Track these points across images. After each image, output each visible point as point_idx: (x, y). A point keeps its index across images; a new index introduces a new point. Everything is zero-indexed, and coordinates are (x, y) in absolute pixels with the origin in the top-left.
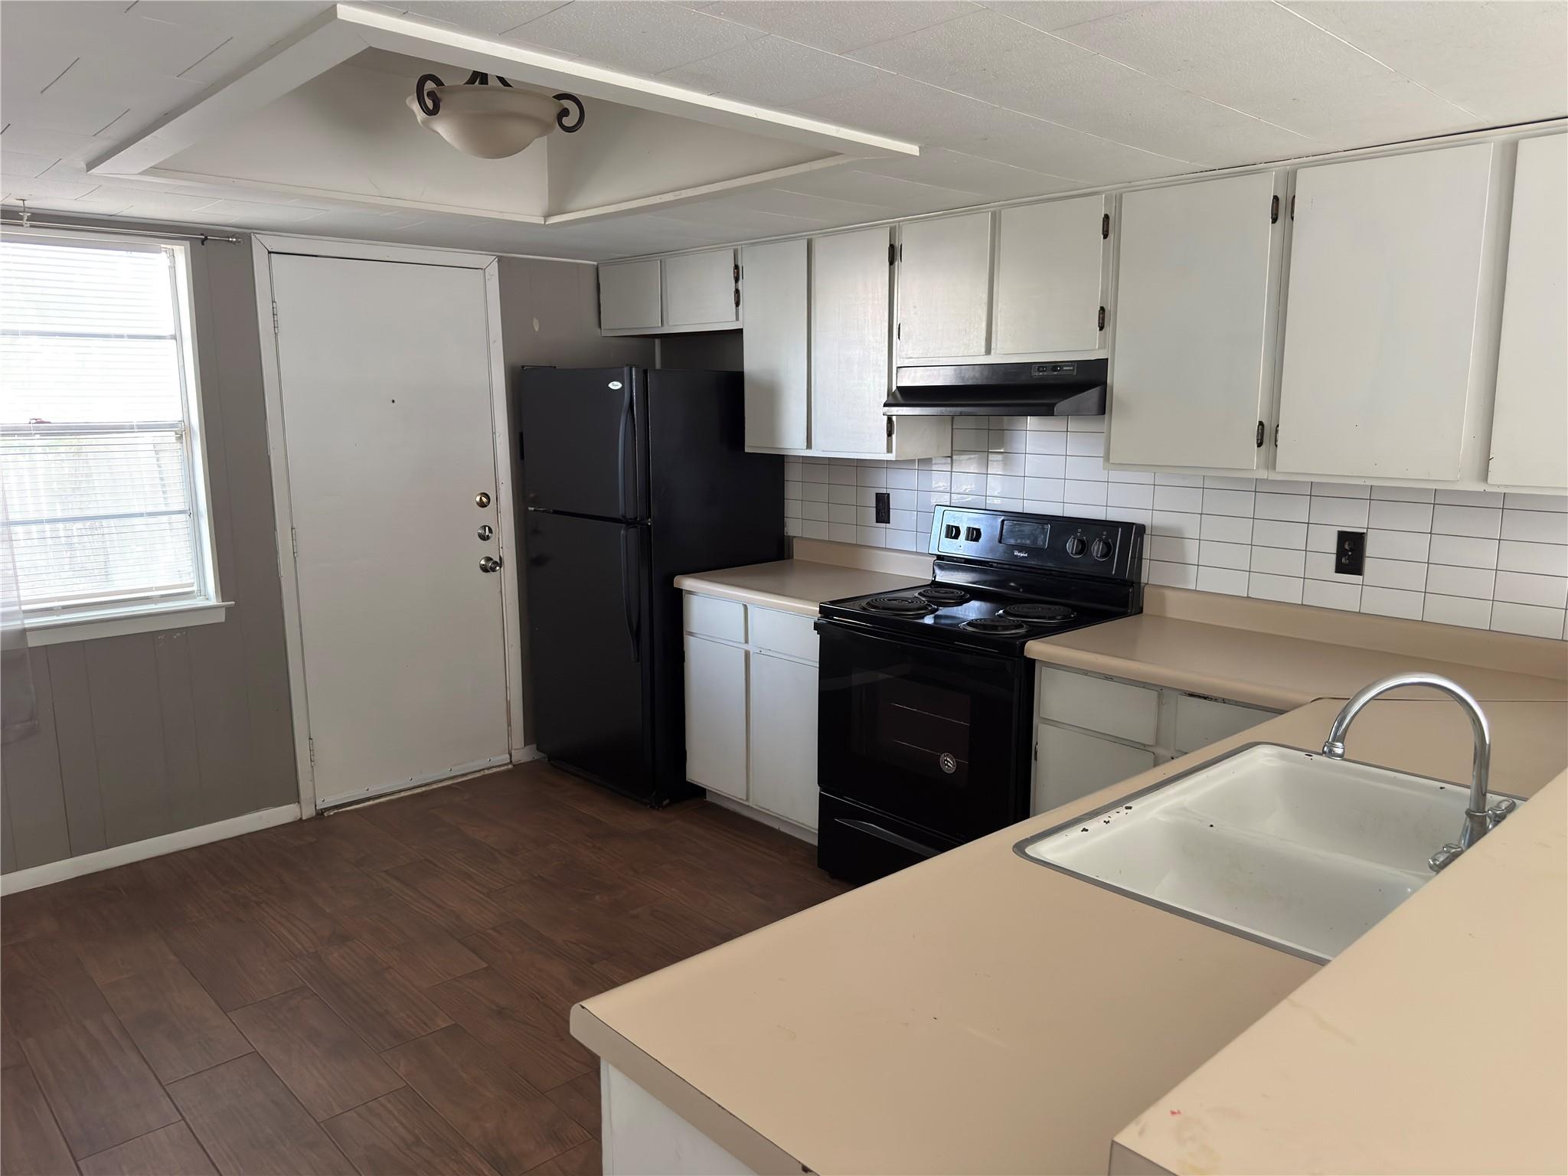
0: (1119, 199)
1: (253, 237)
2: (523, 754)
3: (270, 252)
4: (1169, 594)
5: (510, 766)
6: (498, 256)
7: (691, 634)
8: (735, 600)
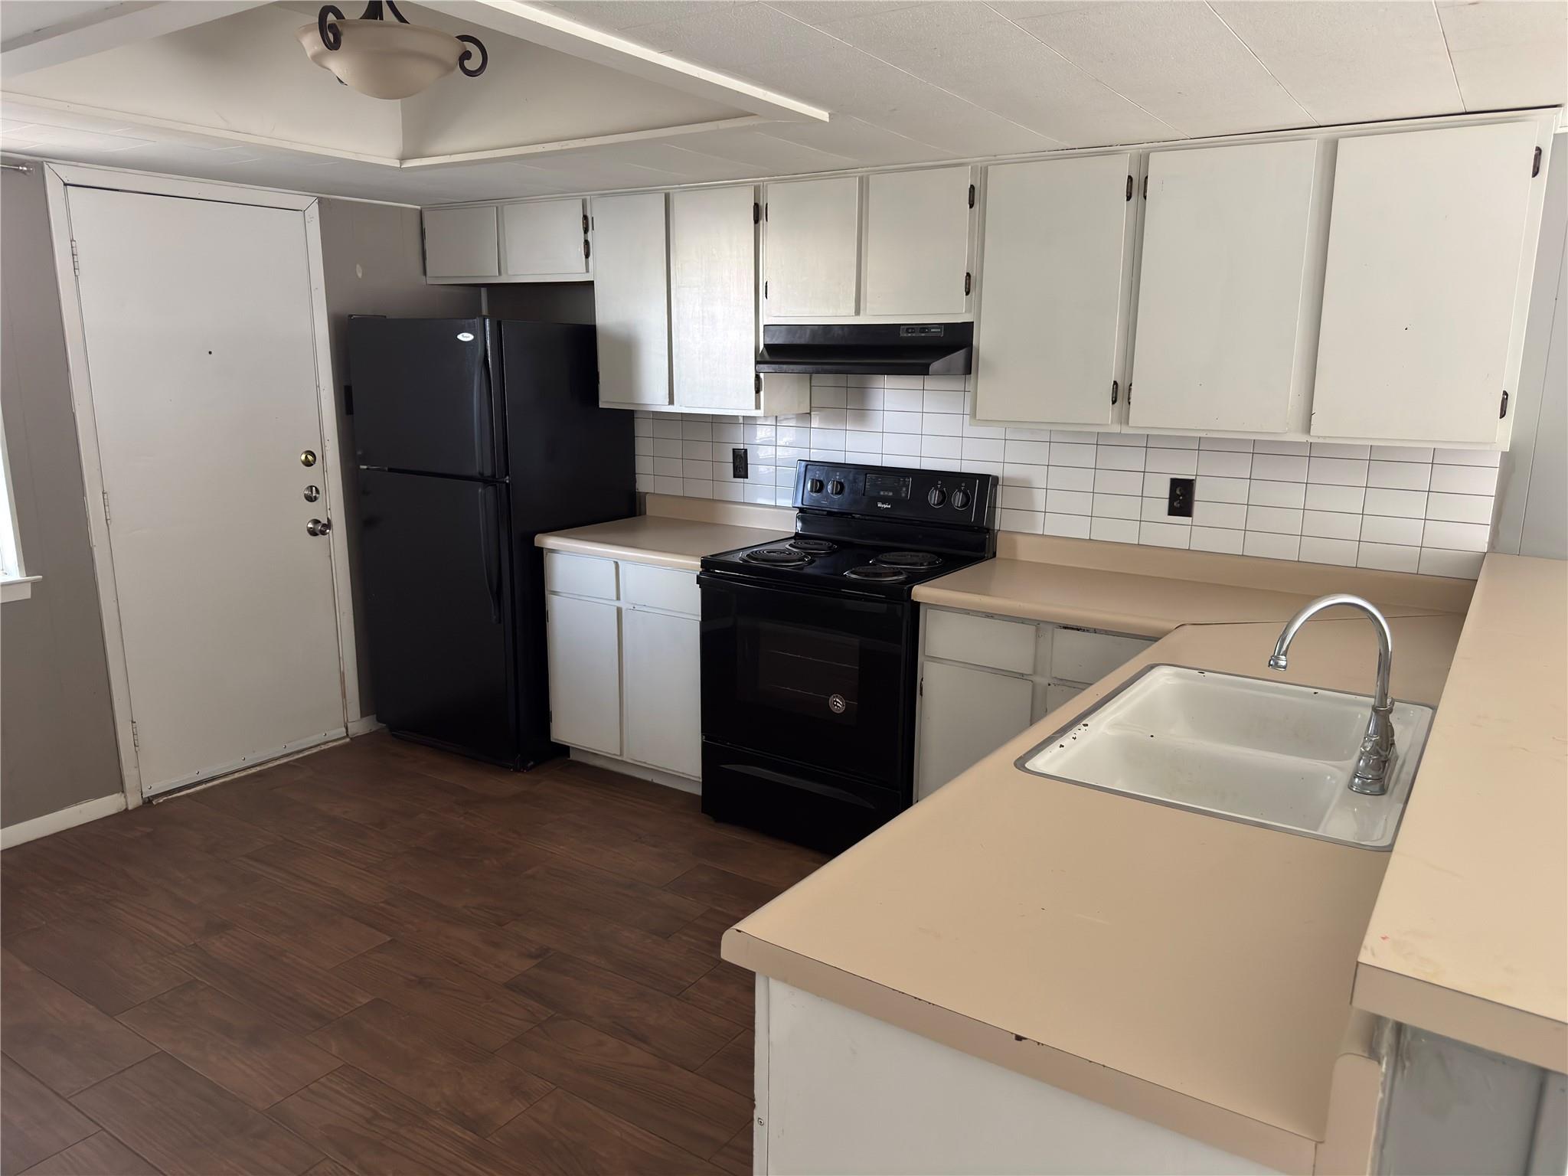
0: (985, 172)
1: (46, 166)
2: (359, 726)
3: (66, 185)
5: (348, 740)
6: (318, 198)
7: (555, 593)
8: (606, 557)
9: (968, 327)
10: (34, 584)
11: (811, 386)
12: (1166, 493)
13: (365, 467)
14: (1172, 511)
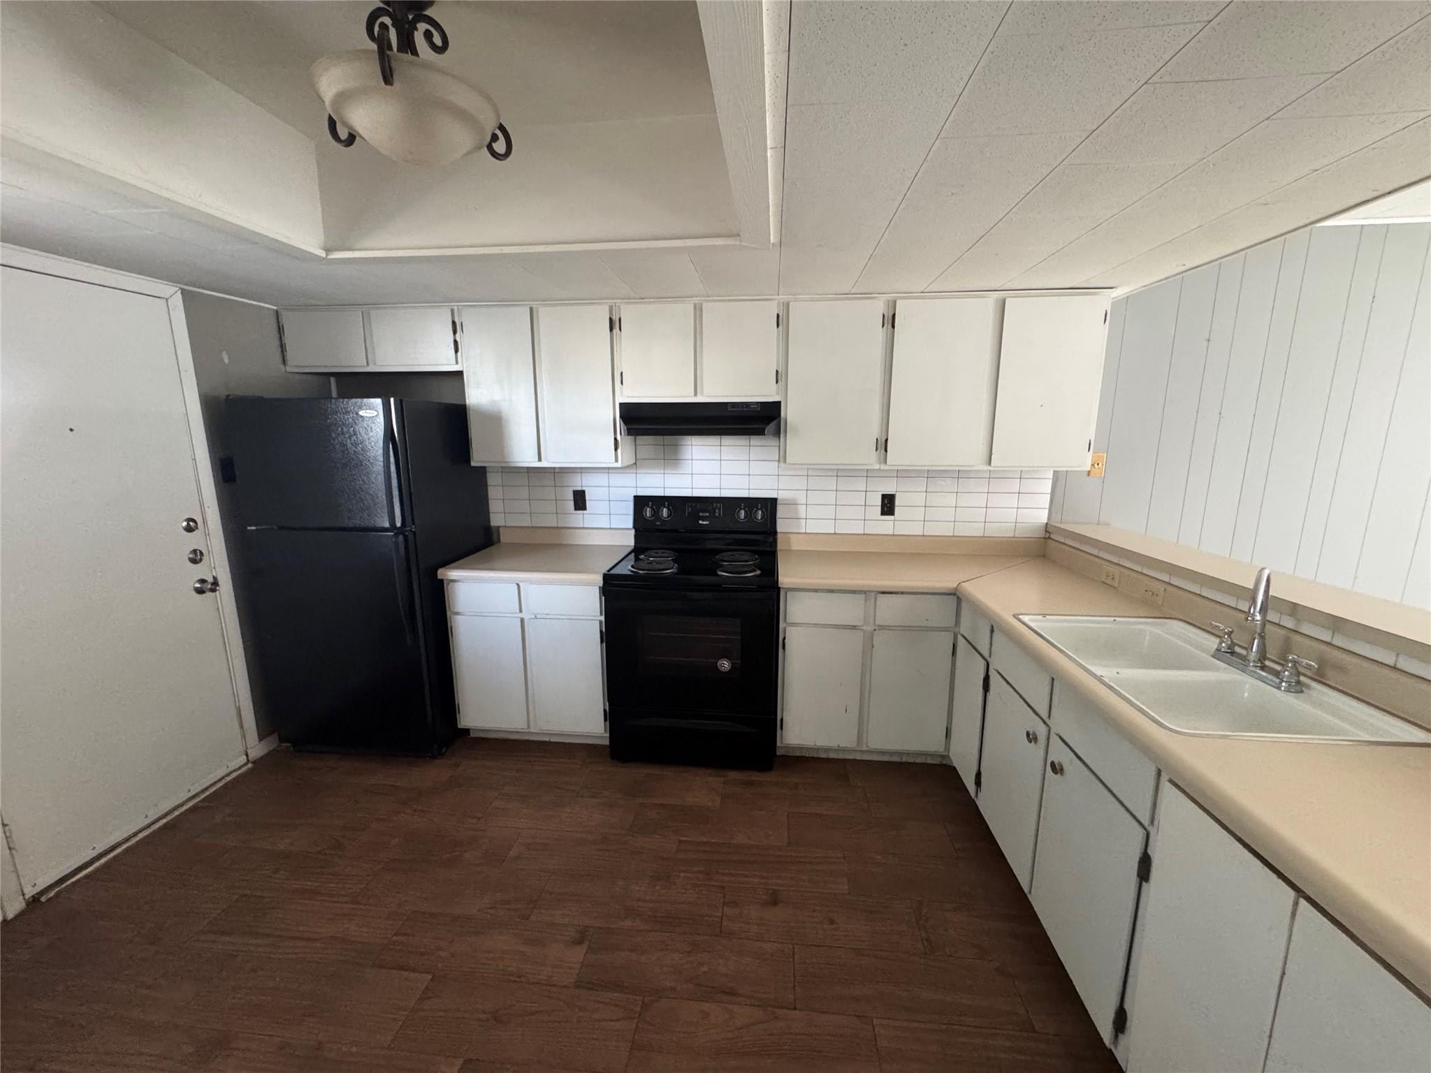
0: (786, 306)
2: (259, 749)
4: (792, 536)
5: (250, 765)
6: (180, 288)
7: (457, 614)
8: (508, 581)
9: (777, 405)
11: (636, 445)
12: (880, 503)
14: (883, 513)
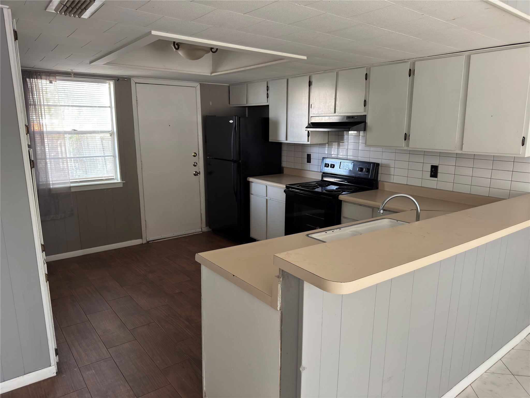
0: (370, 68)
1: (131, 79)
2: (205, 229)
3: (136, 83)
4: (385, 183)
5: (202, 232)
6: (200, 83)
7: (252, 194)
8: (264, 184)
9: (364, 117)
10: (123, 183)
11: (328, 135)
12: (430, 170)
13: (208, 157)
14: (432, 176)
